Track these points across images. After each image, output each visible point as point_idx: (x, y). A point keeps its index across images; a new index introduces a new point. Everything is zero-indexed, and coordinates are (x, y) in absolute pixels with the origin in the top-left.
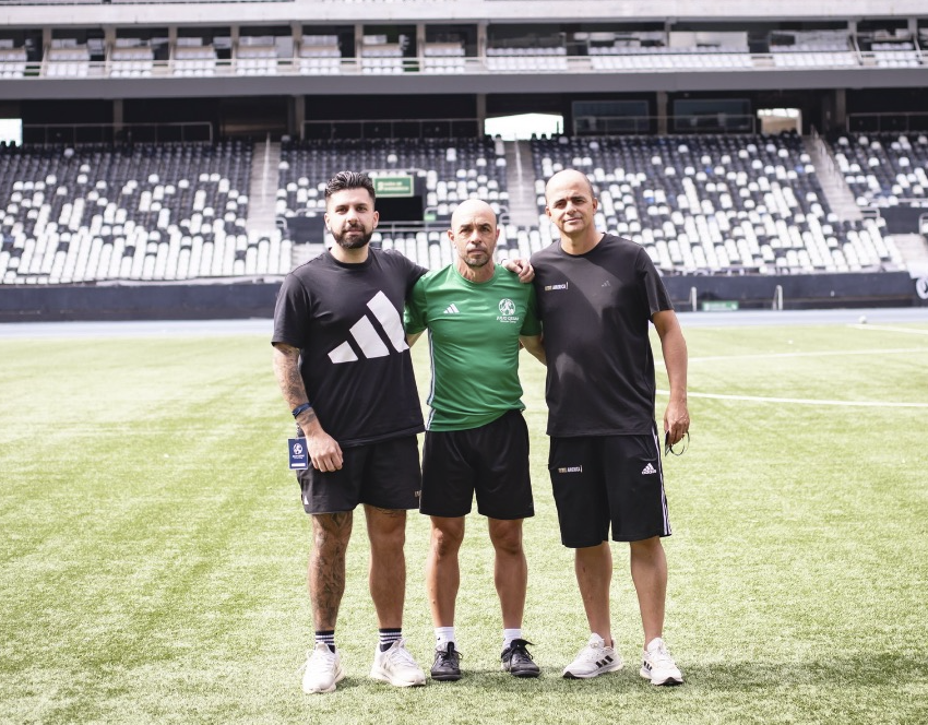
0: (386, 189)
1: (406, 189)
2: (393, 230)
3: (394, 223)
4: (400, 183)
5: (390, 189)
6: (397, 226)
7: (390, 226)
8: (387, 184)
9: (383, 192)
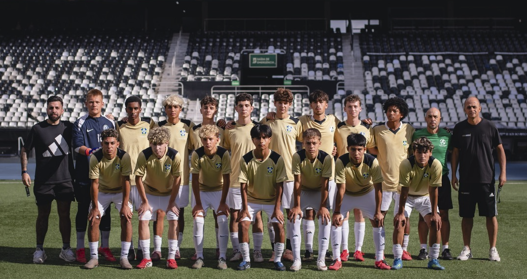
0: (258, 63)
1: (273, 62)
2: (260, 91)
3: (260, 86)
4: (268, 59)
5: (261, 63)
6: (262, 89)
7: (258, 89)
8: (260, 59)
9: (256, 65)
